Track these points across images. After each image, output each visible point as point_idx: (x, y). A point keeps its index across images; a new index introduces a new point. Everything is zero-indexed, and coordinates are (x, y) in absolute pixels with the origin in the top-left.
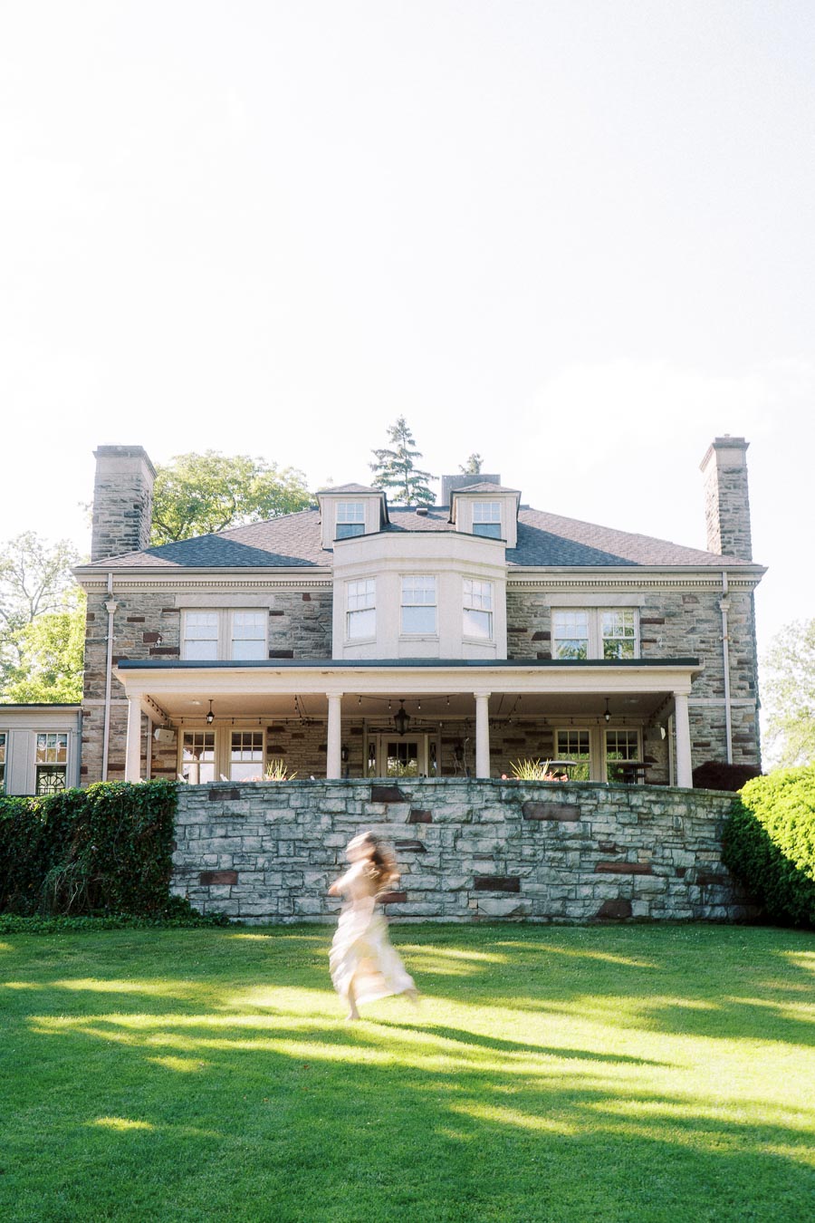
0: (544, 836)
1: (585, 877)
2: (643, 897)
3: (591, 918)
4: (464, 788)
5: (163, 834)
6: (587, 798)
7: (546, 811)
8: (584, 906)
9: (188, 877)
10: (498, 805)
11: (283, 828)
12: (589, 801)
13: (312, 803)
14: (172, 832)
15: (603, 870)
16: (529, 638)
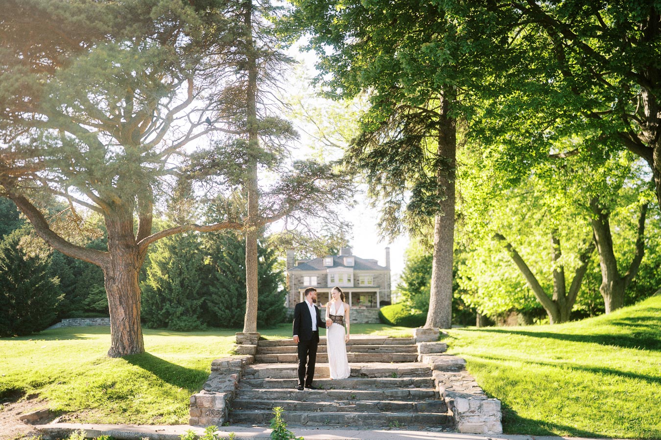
2: (370, 321)
8: (364, 322)
16: (356, 280)
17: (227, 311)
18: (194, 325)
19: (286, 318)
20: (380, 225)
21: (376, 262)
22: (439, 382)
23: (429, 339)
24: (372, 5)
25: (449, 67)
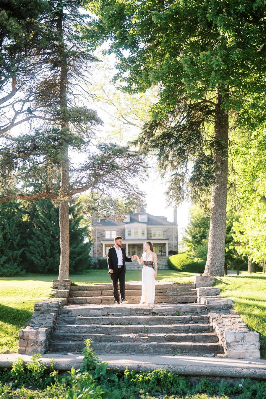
16: (149, 234)
17: (42, 260)
18: (15, 271)
19: (90, 265)
20: (168, 193)
21: (165, 219)
22: (213, 319)
23: (206, 285)
24: (161, 20)
25: (222, 70)
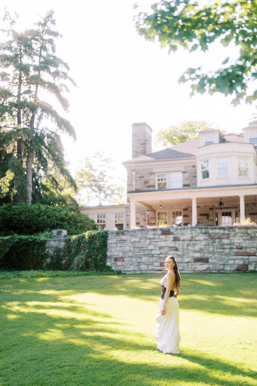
0: (217, 244)
1: (231, 257)
2: (253, 263)
3: (233, 271)
4: (190, 229)
5: (104, 247)
6: (232, 231)
7: (217, 236)
8: (231, 267)
9: (111, 259)
10: (201, 235)
11: (136, 244)
12: (233, 232)
13: (144, 236)
14: (107, 246)
15: (238, 255)
